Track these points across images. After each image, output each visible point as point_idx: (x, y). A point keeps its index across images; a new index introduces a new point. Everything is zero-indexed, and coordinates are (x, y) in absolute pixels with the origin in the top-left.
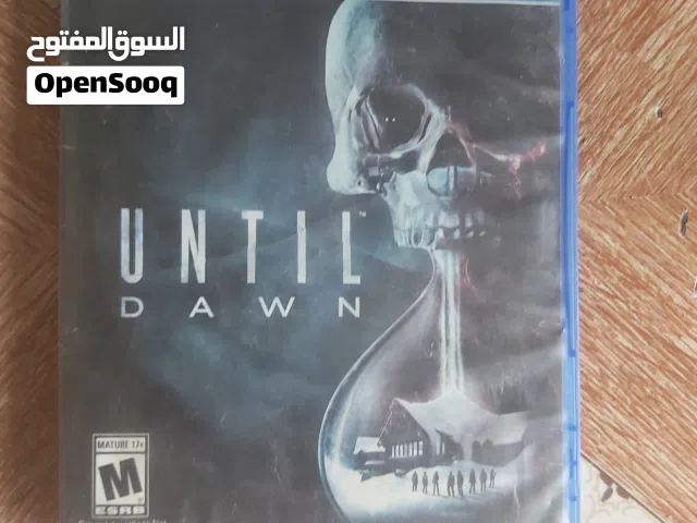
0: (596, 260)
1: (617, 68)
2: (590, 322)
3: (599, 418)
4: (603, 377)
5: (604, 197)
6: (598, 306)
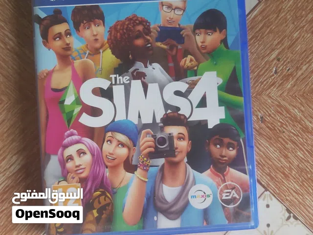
0: (291, 120)
1: (305, 40)
2: (286, 146)
3: (288, 186)
4: (290, 169)
5: (296, 94)
6: (291, 139)
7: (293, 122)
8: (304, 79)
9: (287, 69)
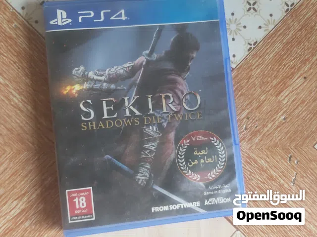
7: (260, 171)
8: (269, 135)
9: (255, 126)
